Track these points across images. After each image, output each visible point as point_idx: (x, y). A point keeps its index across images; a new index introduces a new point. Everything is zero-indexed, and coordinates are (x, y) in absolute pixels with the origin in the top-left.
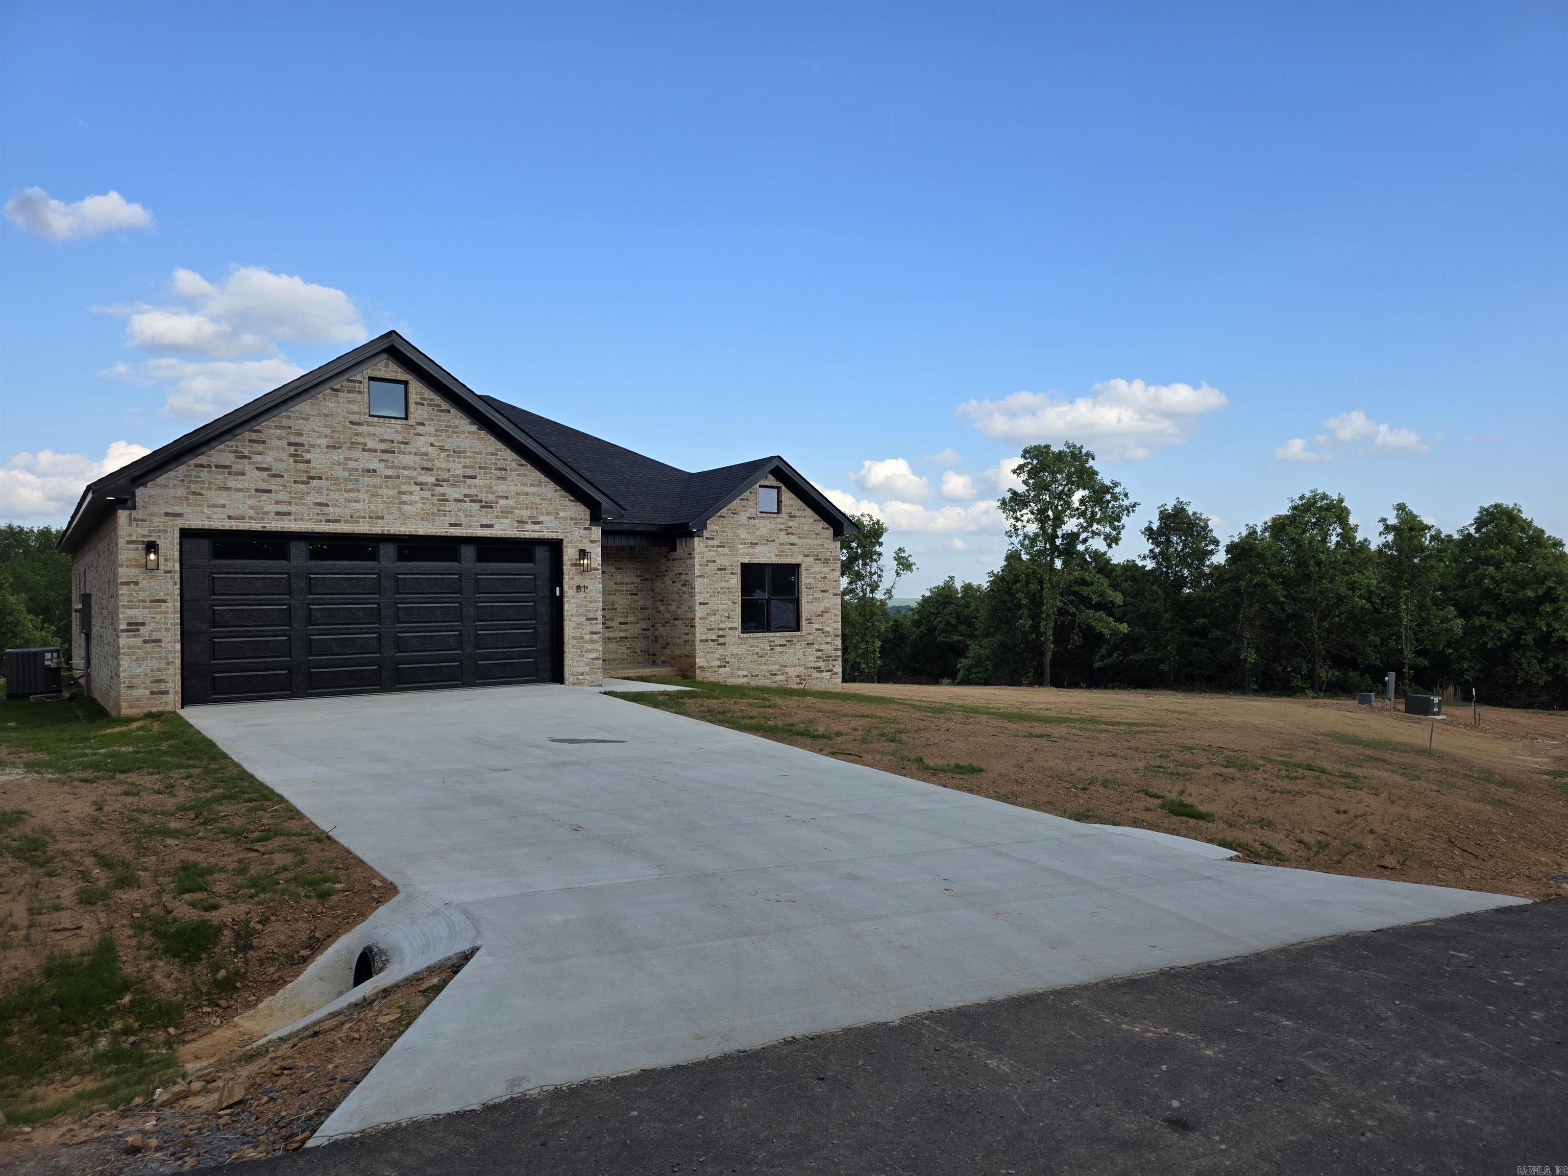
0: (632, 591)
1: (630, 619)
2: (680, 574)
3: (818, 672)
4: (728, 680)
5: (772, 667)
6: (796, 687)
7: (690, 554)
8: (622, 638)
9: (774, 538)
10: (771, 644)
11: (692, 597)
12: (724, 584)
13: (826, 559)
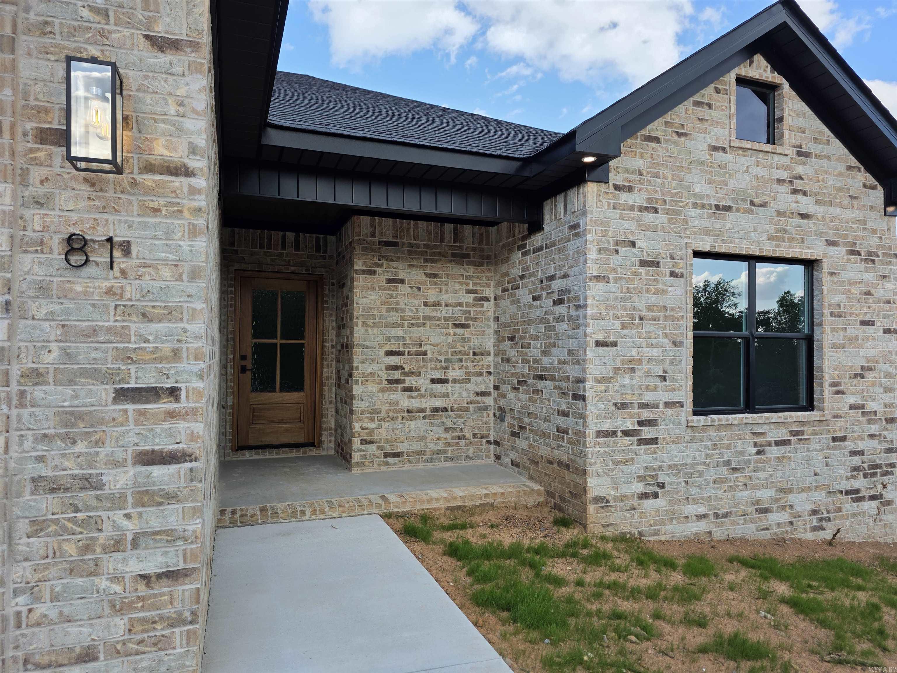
0: (455, 319)
1: (452, 374)
2: (551, 278)
3: (854, 500)
4: (663, 529)
5: (760, 494)
6: (809, 536)
7: (576, 226)
8: (436, 410)
9: (766, 198)
10: (760, 440)
11: (576, 327)
12: (653, 299)
13: (870, 253)
